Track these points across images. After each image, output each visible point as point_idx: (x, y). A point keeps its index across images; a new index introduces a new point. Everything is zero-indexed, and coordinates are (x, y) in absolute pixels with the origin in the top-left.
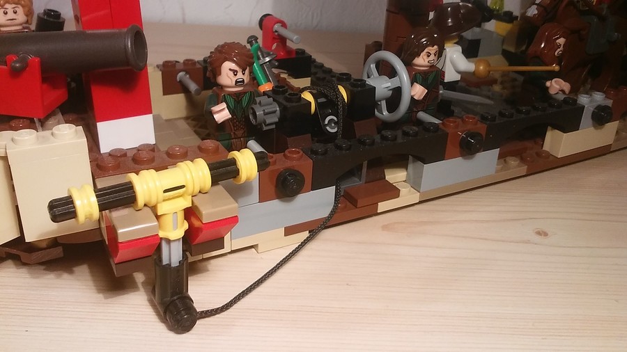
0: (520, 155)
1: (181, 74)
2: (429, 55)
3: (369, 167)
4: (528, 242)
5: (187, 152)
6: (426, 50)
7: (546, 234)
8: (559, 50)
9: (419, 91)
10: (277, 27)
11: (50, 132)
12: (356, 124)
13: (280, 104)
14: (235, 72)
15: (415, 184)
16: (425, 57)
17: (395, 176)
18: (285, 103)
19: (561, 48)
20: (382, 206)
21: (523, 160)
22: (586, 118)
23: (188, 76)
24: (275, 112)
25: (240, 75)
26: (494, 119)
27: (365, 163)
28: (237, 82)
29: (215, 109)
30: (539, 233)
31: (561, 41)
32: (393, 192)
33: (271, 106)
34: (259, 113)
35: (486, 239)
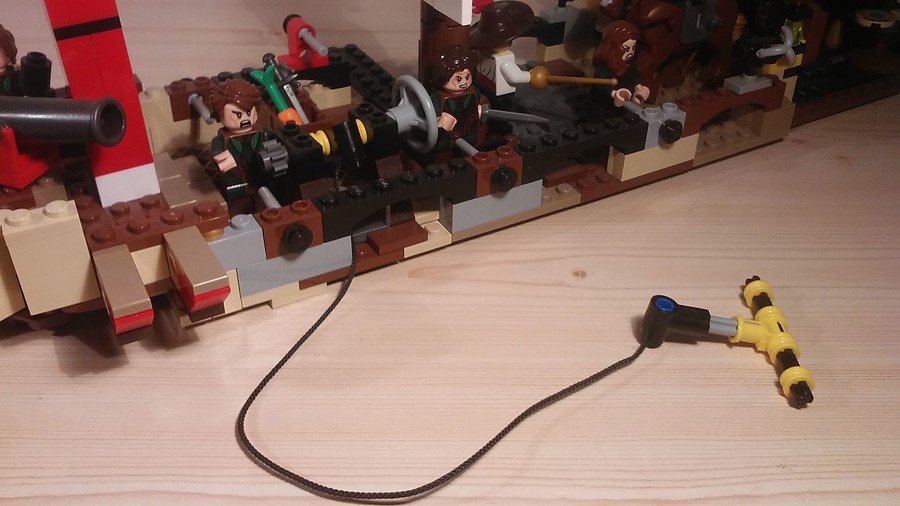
0: (575, 181)
1: (194, 95)
2: (459, 80)
3: (394, 211)
4: (561, 284)
5: (183, 217)
6: (455, 75)
7: (583, 274)
8: (626, 53)
9: (448, 121)
10: (303, 32)
11: (41, 209)
12: (377, 162)
13: (288, 149)
14: (239, 115)
15: (447, 222)
16: (456, 82)
17: (424, 218)
18: (293, 148)
19: (631, 51)
20: (409, 251)
21: (579, 187)
22: (652, 135)
23: (201, 98)
24: (283, 158)
25: (245, 117)
26: (533, 149)
27: (388, 208)
28: (242, 124)
29: (218, 158)
30: (576, 274)
31: (630, 43)
32: (422, 235)
33: (280, 152)
34: (266, 159)
35: (517, 283)
